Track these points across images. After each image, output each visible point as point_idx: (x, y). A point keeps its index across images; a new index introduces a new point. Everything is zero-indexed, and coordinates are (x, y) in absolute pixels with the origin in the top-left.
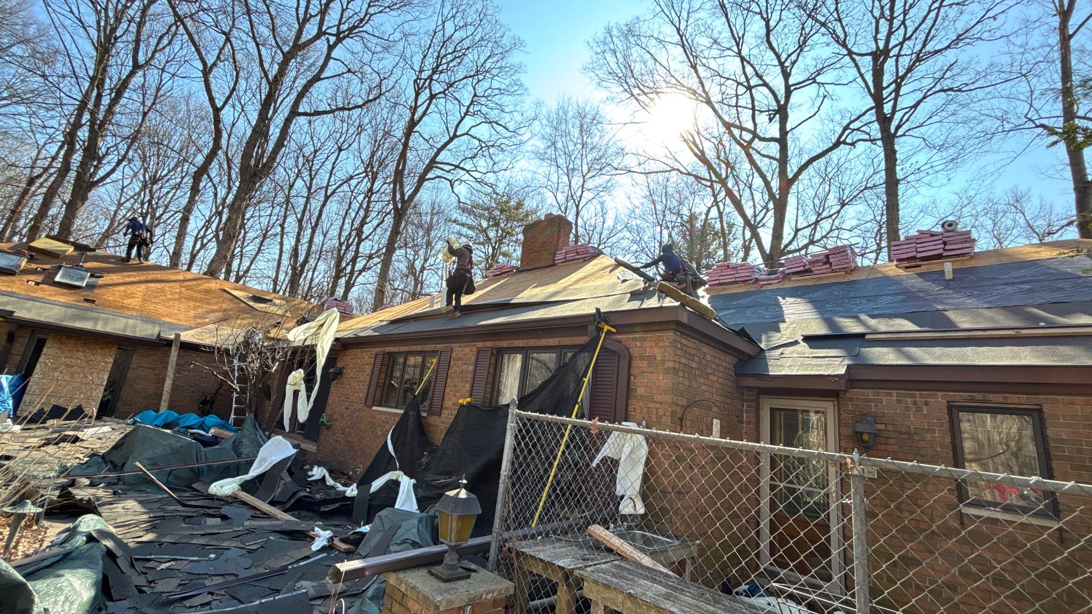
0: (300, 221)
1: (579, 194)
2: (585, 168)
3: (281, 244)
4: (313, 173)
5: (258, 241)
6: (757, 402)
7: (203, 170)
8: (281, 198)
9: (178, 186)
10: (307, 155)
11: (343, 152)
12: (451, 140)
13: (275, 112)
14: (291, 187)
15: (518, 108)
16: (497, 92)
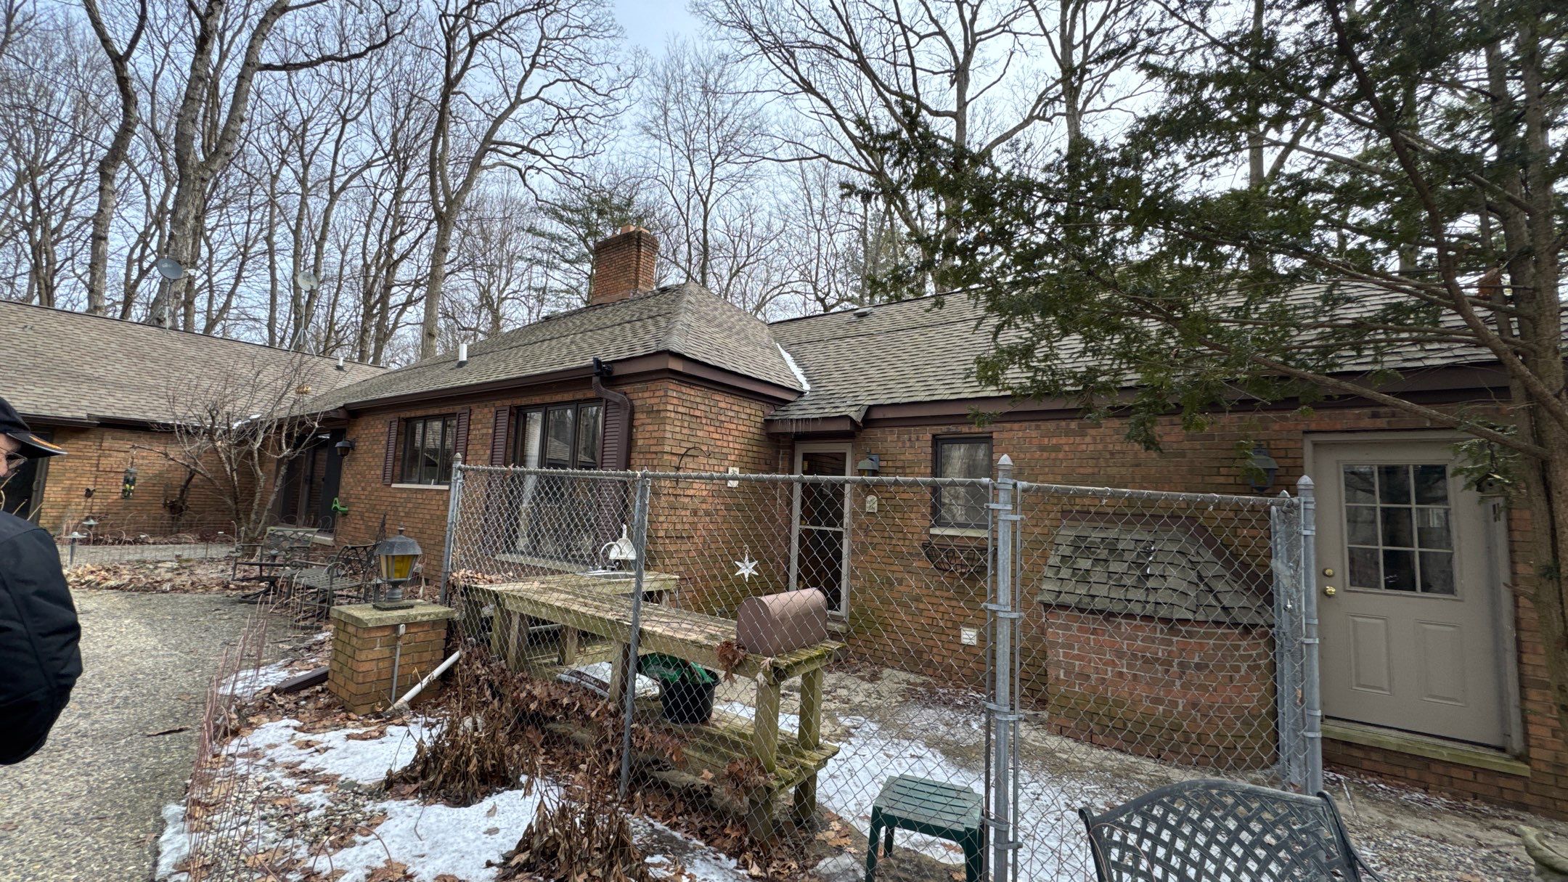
0: (296, 233)
1: (707, 186)
2: (714, 148)
3: (272, 268)
4: (307, 159)
5: (235, 263)
6: (792, 448)
7: (117, 153)
8: (260, 197)
9: (79, 180)
10: (292, 126)
11: (348, 125)
12: (513, 107)
13: (223, 56)
14: (275, 178)
15: (610, 58)
16: (578, 31)
